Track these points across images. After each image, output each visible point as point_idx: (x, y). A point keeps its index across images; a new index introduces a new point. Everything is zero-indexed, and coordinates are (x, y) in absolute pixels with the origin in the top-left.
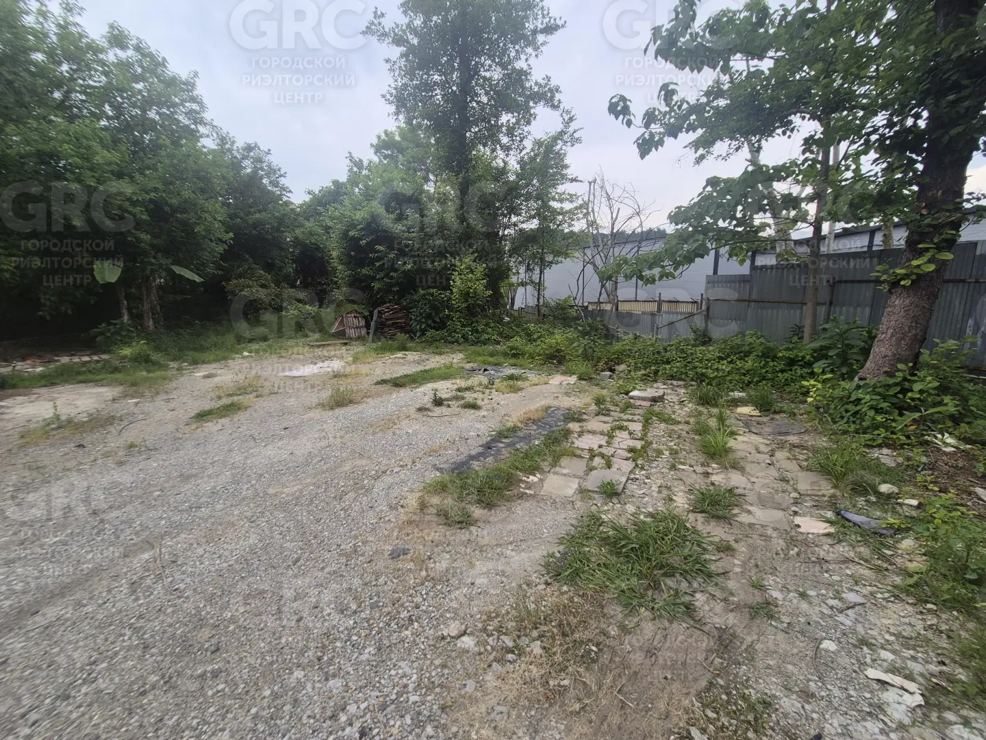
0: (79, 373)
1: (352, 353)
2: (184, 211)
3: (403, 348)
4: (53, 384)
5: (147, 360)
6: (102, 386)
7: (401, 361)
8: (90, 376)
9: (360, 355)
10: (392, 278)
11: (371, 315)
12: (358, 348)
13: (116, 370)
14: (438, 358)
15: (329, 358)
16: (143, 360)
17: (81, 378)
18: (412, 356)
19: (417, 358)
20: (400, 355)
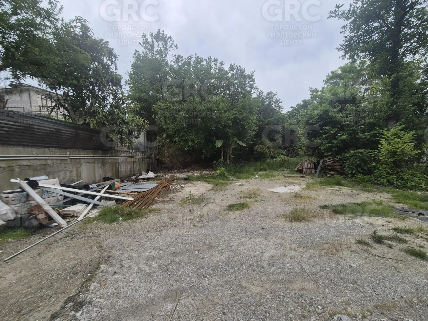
0: (205, 178)
1: (306, 182)
2: (243, 120)
3: (339, 184)
4: (198, 180)
5: (224, 175)
6: (209, 183)
7: (338, 192)
8: (207, 179)
9: (311, 185)
10: (333, 143)
11: (318, 163)
12: (309, 180)
13: (214, 178)
14: (366, 194)
15: (293, 184)
16: (222, 176)
17: (205, 179)
18: (345, 190)
19: (349, 192)
20: (336, 188)
